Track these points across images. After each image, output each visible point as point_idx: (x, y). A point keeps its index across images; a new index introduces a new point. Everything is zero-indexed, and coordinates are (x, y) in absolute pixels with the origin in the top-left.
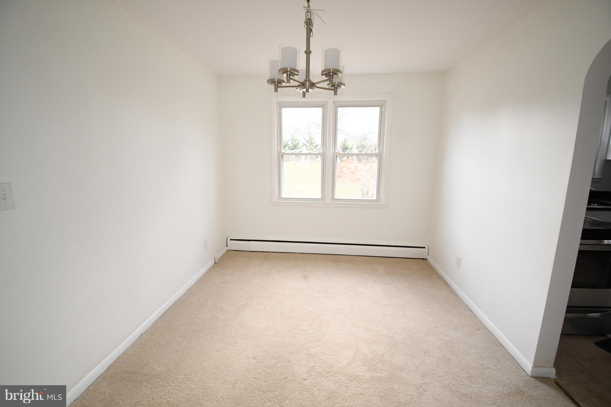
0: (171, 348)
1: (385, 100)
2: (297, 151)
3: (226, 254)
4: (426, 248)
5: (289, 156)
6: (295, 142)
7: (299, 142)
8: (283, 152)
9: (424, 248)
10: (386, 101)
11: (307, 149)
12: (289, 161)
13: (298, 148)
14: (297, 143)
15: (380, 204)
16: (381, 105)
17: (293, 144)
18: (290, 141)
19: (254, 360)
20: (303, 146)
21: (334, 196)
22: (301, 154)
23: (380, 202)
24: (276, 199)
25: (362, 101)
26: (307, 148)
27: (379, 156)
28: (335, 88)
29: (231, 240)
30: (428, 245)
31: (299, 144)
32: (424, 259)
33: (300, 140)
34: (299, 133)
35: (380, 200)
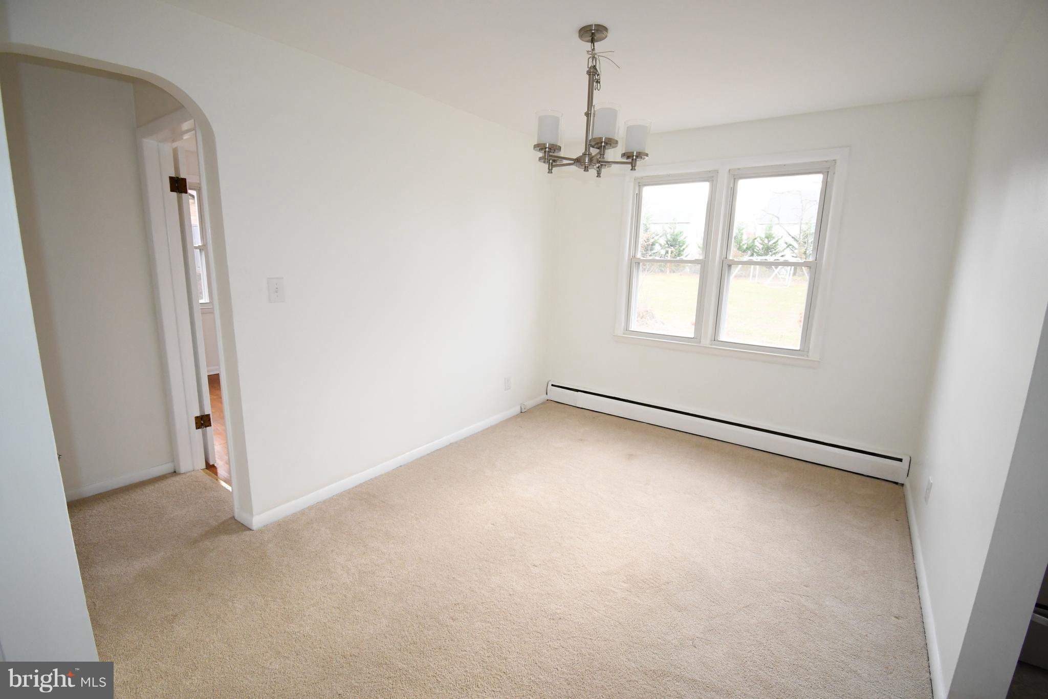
0: (419, 486)
1: (835, 160)
2: (770, 258)
3: (543, 403)
4: (906, 460)
5: (750, 268)
6: (769, 241)
7: (777, 241)
8: (638, 257)
9: (900, 460)
10: (836, 162)
11: (795, 255)
12: (749, 276)
13: (774, 254)
14: (774, 243)
15: (807, 358)
16: (827, 170)
17: (764, 245)
18: (758, 239)
19: (491, 526)
20: (785, 249)
21: (718, 335)
22: (777, 264)
23: (808, 356)
24: (620, 332)
25: (785, 165)
26: (794, 253)
27: (814, 268)
28: (633, 160)
29: (552, 385)
30: (910, 458)
31: (778, 244)
32: (896, 483)
33: (779, 238)
34: (779, 224)
35: (808, 352)
